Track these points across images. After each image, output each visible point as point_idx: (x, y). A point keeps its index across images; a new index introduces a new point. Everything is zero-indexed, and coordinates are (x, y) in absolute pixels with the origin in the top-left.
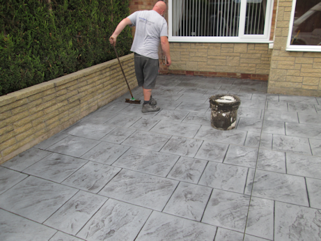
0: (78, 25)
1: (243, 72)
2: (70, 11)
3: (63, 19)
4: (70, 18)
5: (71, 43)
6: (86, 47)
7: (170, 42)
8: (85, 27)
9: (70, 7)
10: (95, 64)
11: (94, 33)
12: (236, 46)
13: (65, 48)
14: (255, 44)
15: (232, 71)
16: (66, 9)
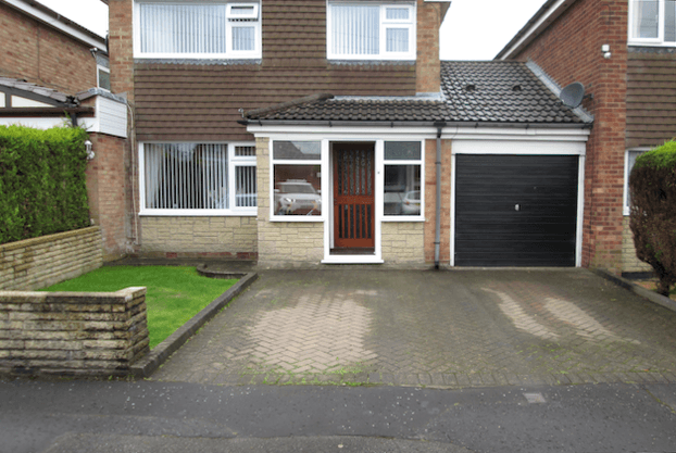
0: (26, 191)
1: (238, 251)
2: (18, 177)
3: (10, 184)
4: (17, 184)
5: (17, 210)
6: (34, 215)
7: (141, 216)
8: (34, 193)
9: (19, 173)
10: (43, 234)
11: (44, 200)
12: (228, 220)
13: (11, 215)
14: (249, 217)
15: (226, 250)
16: (14, 174)
